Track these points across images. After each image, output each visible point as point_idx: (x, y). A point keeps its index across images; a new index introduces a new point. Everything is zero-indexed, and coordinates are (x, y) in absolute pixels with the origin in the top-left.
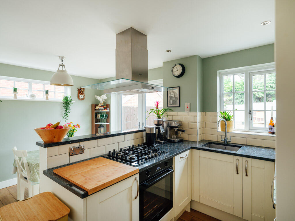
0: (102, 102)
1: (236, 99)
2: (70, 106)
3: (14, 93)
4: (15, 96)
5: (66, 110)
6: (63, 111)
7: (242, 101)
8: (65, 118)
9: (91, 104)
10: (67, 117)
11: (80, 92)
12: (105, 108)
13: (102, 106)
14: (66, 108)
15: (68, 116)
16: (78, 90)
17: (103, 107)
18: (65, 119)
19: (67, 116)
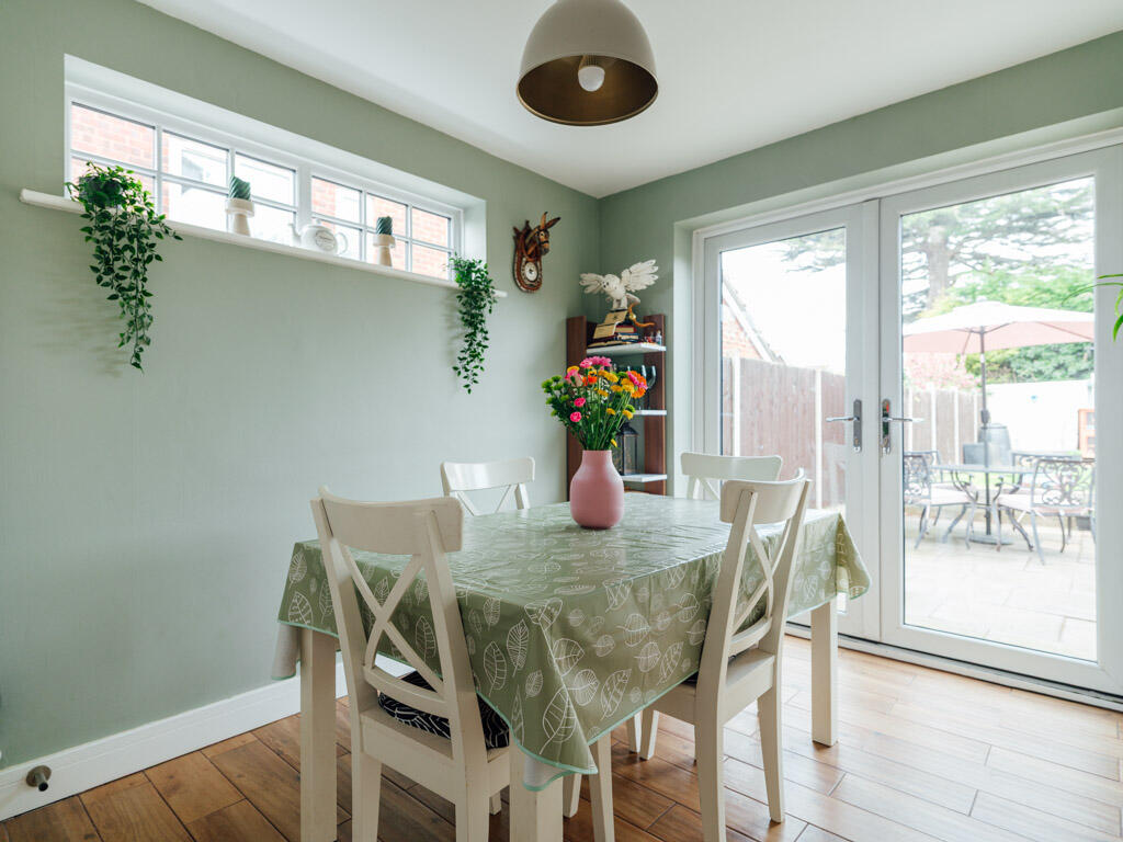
0: (624, 304)
1: (1032, 360)
2: (485, 311)
3: (238, 206)
4: (241, 223)
5: (470, 330)
6: (457, 337)
7: (1059, 367)
8: (464, 373)
9: (562, 317)
10: (475, 371)
11: (527, 250)
12: (644, 335)
13: (628, 323)
14: (471, 324)
15: (483, 364)
16: (514, 238)
17: (631, 330)
18: (467, 382)
19: (476, 362)
